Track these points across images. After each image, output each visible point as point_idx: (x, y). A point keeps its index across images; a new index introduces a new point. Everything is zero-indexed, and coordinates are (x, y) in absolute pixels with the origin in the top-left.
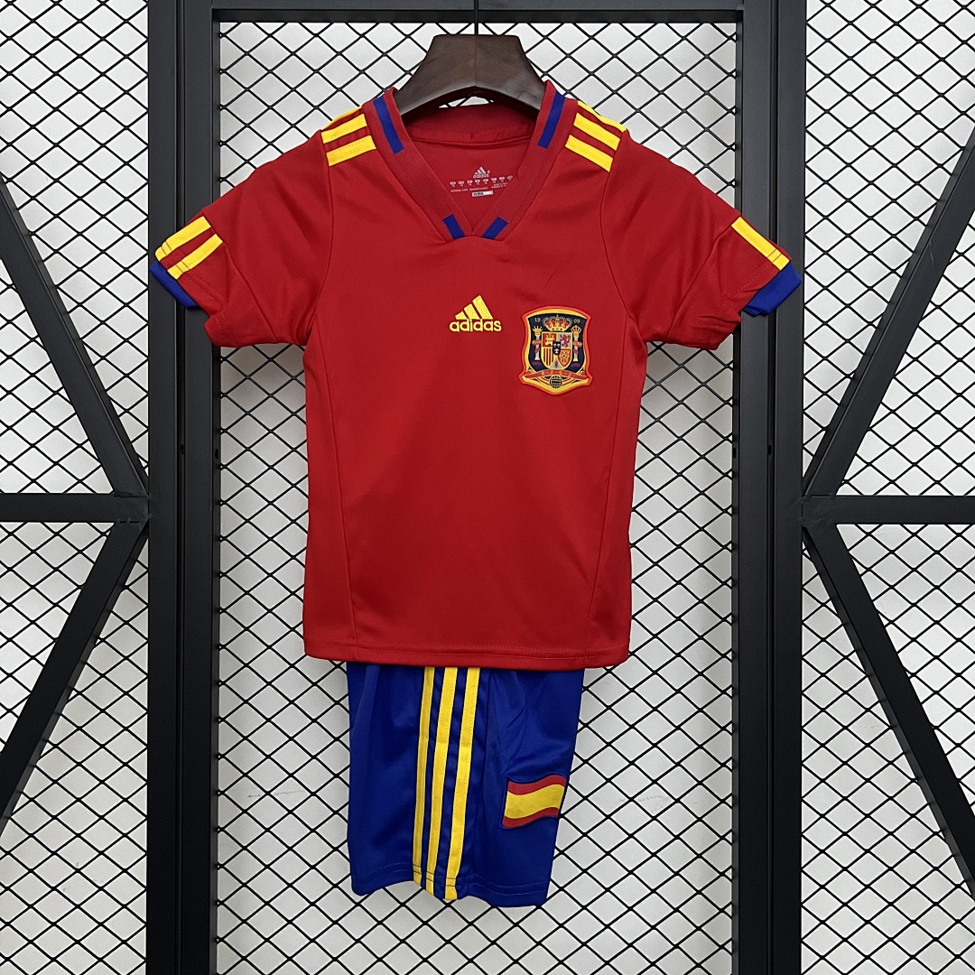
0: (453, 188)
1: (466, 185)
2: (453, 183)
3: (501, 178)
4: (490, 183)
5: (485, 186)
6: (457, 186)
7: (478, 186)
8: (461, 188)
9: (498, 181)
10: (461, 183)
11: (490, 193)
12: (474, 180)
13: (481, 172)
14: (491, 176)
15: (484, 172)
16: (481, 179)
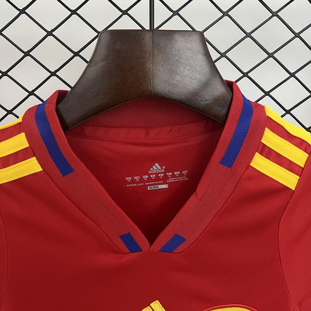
0: (129, 183)
1: (141, 180)
2: (129, 179)
3: (176, 173)
4: (165, 178)
5: (161, 180)
6: (133, 181)
7: (153, 181)
8: (137, 183)
9: (173, 176)
10: (137, 178)
11: (165, 186)
12: (149, 175)
13: (157, 167)
14: (166, 171)
15: (159, 168)
16: (157, 174)
